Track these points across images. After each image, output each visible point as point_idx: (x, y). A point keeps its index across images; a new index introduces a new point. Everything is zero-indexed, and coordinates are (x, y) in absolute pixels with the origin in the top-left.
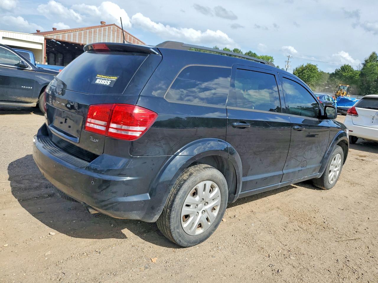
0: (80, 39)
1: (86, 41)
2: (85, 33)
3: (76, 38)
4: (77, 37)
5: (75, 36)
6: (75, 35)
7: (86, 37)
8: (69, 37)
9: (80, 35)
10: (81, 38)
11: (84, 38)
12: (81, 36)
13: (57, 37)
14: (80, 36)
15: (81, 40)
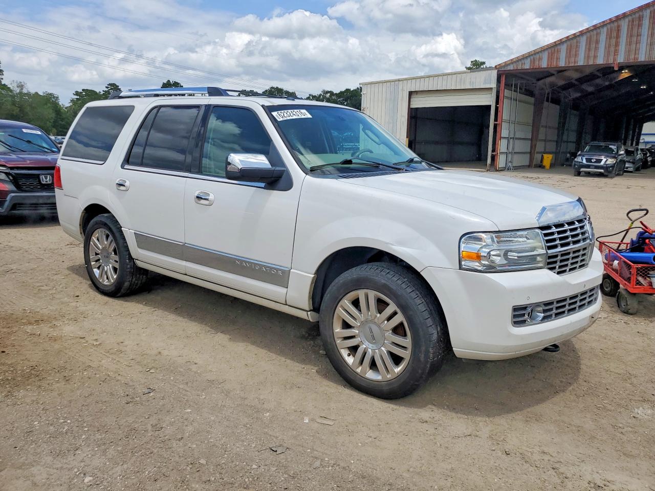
0: (612, 49)
1: (637, 51)
2: (636, 23)
3: (596, 49)
4: (602, 46)
5: (593, 46)
6: (594, 38)
7: (639, 35)
8: (573, 52)
9: (614, 34)
10: (617, 45)
11: (629, 43)
12: (618, 37)
13: (533, 62)
14: (613, 41)
15: (616, 52)
